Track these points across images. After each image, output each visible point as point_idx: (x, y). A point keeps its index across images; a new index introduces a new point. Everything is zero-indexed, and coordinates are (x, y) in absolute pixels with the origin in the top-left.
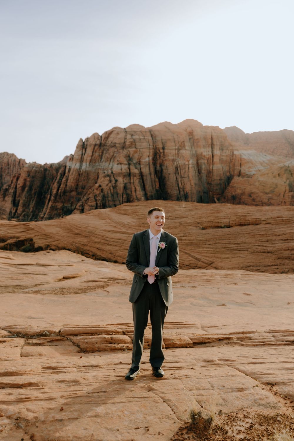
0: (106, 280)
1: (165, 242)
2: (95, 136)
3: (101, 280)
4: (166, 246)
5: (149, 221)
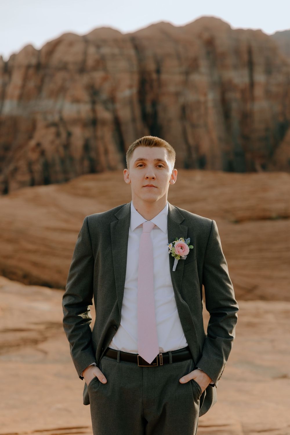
0: (42, 327)
1: (185, 238)
2: (28, 49)
3: (32, 327)
4: (192, 247)
5: (127, 179)
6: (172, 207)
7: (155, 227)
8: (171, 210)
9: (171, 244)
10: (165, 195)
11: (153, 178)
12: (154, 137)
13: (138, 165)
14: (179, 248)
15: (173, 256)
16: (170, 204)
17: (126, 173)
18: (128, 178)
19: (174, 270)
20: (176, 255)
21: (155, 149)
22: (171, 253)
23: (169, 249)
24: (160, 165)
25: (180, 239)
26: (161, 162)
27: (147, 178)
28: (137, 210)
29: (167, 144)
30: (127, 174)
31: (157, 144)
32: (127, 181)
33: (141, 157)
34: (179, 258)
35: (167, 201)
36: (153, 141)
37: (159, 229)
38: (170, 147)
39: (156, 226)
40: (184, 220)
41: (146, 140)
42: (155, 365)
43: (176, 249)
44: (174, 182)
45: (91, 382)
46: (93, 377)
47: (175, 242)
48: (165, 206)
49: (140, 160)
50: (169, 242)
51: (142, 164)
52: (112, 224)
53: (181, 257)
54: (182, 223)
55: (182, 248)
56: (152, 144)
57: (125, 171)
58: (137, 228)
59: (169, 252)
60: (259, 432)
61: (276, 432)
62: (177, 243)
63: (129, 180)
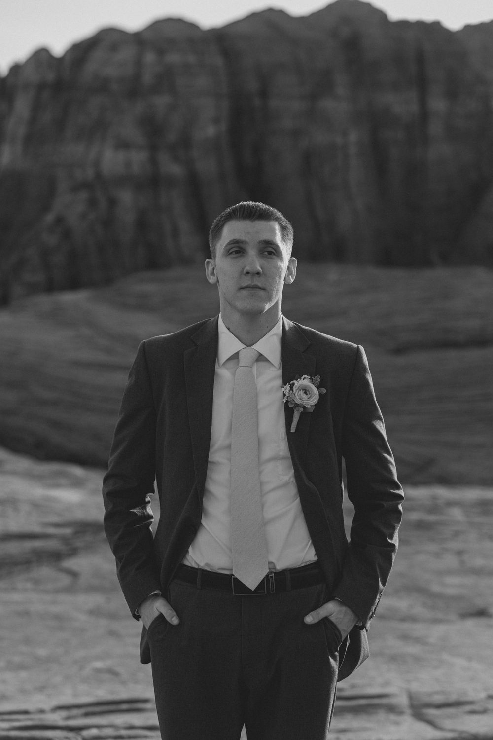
1: (312, 376)
2: (41, 56)
4: (324, 391)
5: (212, 277)
6: (289, 323)
7: (260, 358)
8: (287, 328)
9: (288, 386)
10: (277, 303)
11: (258, 273)
12: (258, 203)
13: (230, 251)
14: (302, 392)
15: (290, 405)
16: (285, 319)
17: (210, 265)
18: (213, 274)
19: (293, 430)
20: (297, 405)
21: (260, 224)
22: (287, 402)
23: (285, 395)
24: (269, 250)
25: (303, 378)
26: (270, 245)
27: (248, 273)
28: (228, 329)
29: (279, 214)
30: (210, 268)
31: (264, 216)
32: (212, 280)
33: (237, 236)
34: (302, 410)
35: (280, 314)
36: (256, 210)
37: (267, 360)
38: (285, 222)
39: (261, 355)
40: (309, 346)
41: (244, 208)
42: (262, 593)
43: (296, 395)
44: (292, 281)
45: (153, 623)
46: (156, 614)
47: (294, 381)
48: (278, 321)
49: (234, 243)
50: (285, 383)
51: (237, 249)
52: (187, 353)
53: (305, 408)
54: (306, 350)
55: (306, 393)
56: (254, 215)
57: (208, 262)
58: (229, 359)
59: (284, 400)
60: (439, 706)
61: (468, 708)
62: (298, 383)
63: (215, 278)
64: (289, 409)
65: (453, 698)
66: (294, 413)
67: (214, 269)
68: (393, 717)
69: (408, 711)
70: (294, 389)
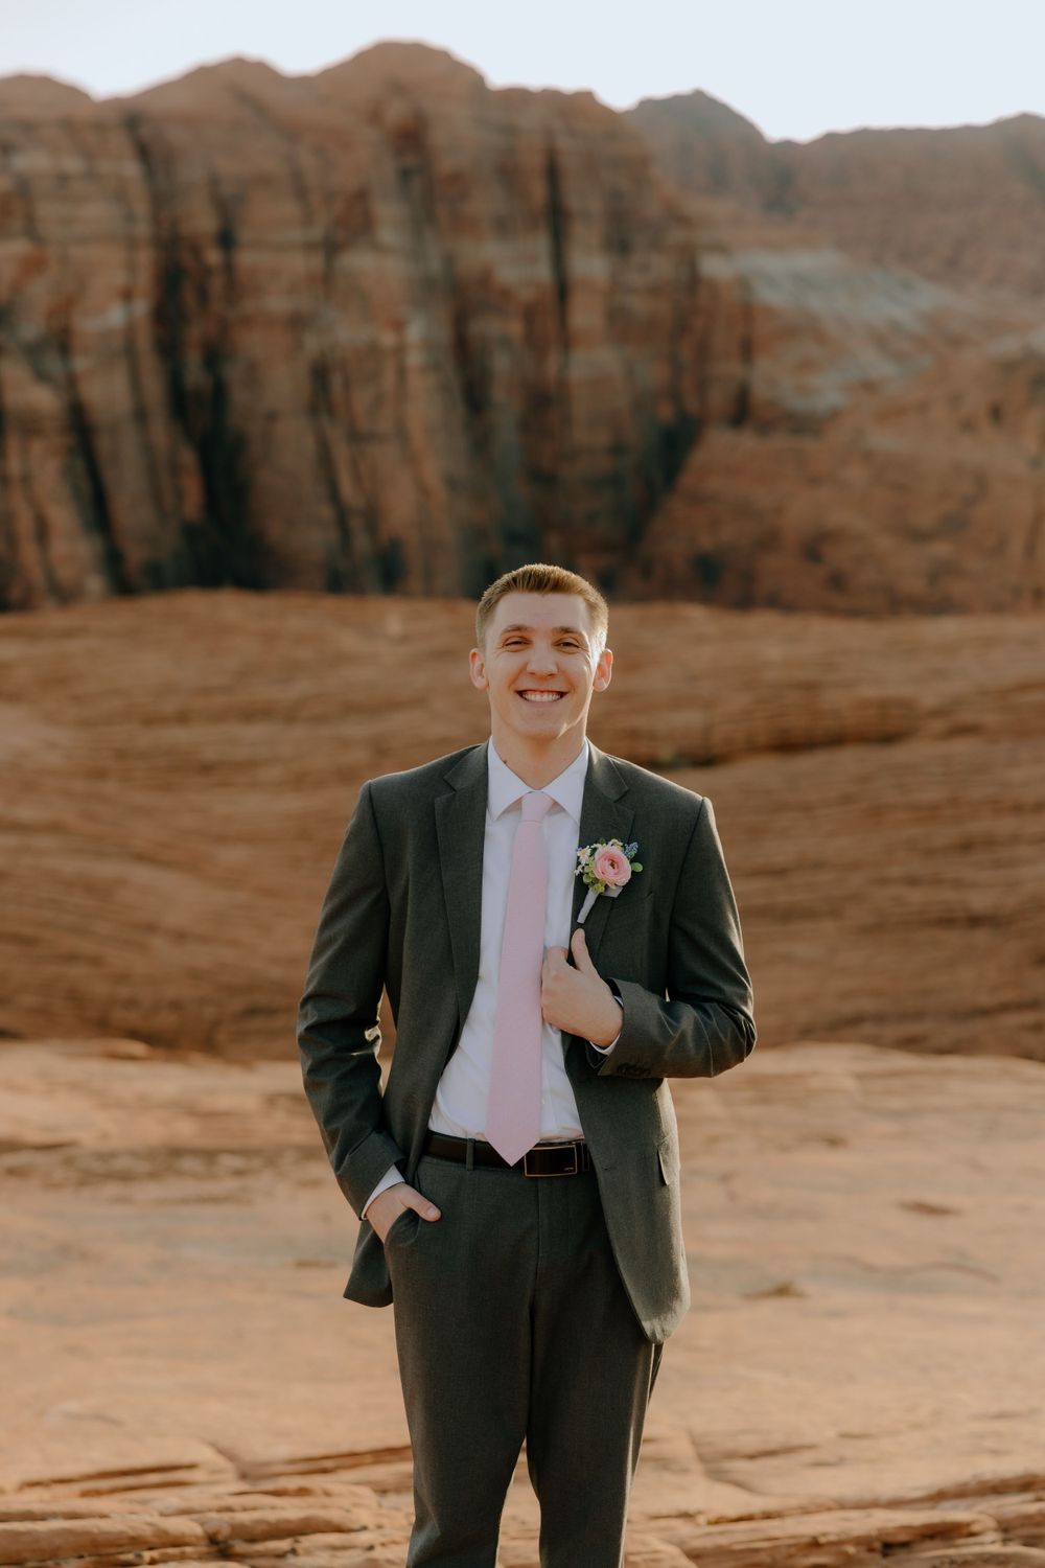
1: (625, 841)
5: (479, 678)
6: (598, 754)
7: (556, 807)
8: (595, 760)
9: (588, 850)
10: (581, 722)
11: (551, 675)
12: (551, 568)
13: (508, 642)
14: (607, 863)
15: (586, 880)
16: (594, 749)
17: (477, 658)
18: (480, 673)
19: (581, 919)
20: (596, 881)
21: (554, 599)
22: (581, 875)
23: (579, 863)
24: (567, 641)
25: (611, 843)
26: (570, 635)
27: (532, 674)
28: (505, 762)
29: (584, 584)
30: (477, 664)
31: (558, 586)
32: (479, 683)
33: (519, 621)
34: (602, 889)
35: (585, 738)
36: (549, 579)
37: (563, 810)
38: (594, 595)
39: (556, 803)
40: (626, 793)
41: (530, 576)
42: (571, 1171)
43: (598, 865)
44: (606, 686)
45: (393, 1227)
46: (401, 1210)
47: (598, 845)
48: (582, 749)
49: (514, 630)
50: (582, 845)
51: (519, 639)
52: (439, 801)
53: (606, 887)
54: (620, 799)
55: (612, 865)
56: (546, 586)
57: (474, 654)
58: (506, 811)
59: (577, 872)
60: (752, 1457)
61: (808, 1456)
62: (602, 849)
63: (484, 680)
64: (581, 888)
65: (776, 1440)
66: (587, 893)
67: (482, 665)
68: (668, 1477)
69: (697, 1467)
70: (597, 854)
